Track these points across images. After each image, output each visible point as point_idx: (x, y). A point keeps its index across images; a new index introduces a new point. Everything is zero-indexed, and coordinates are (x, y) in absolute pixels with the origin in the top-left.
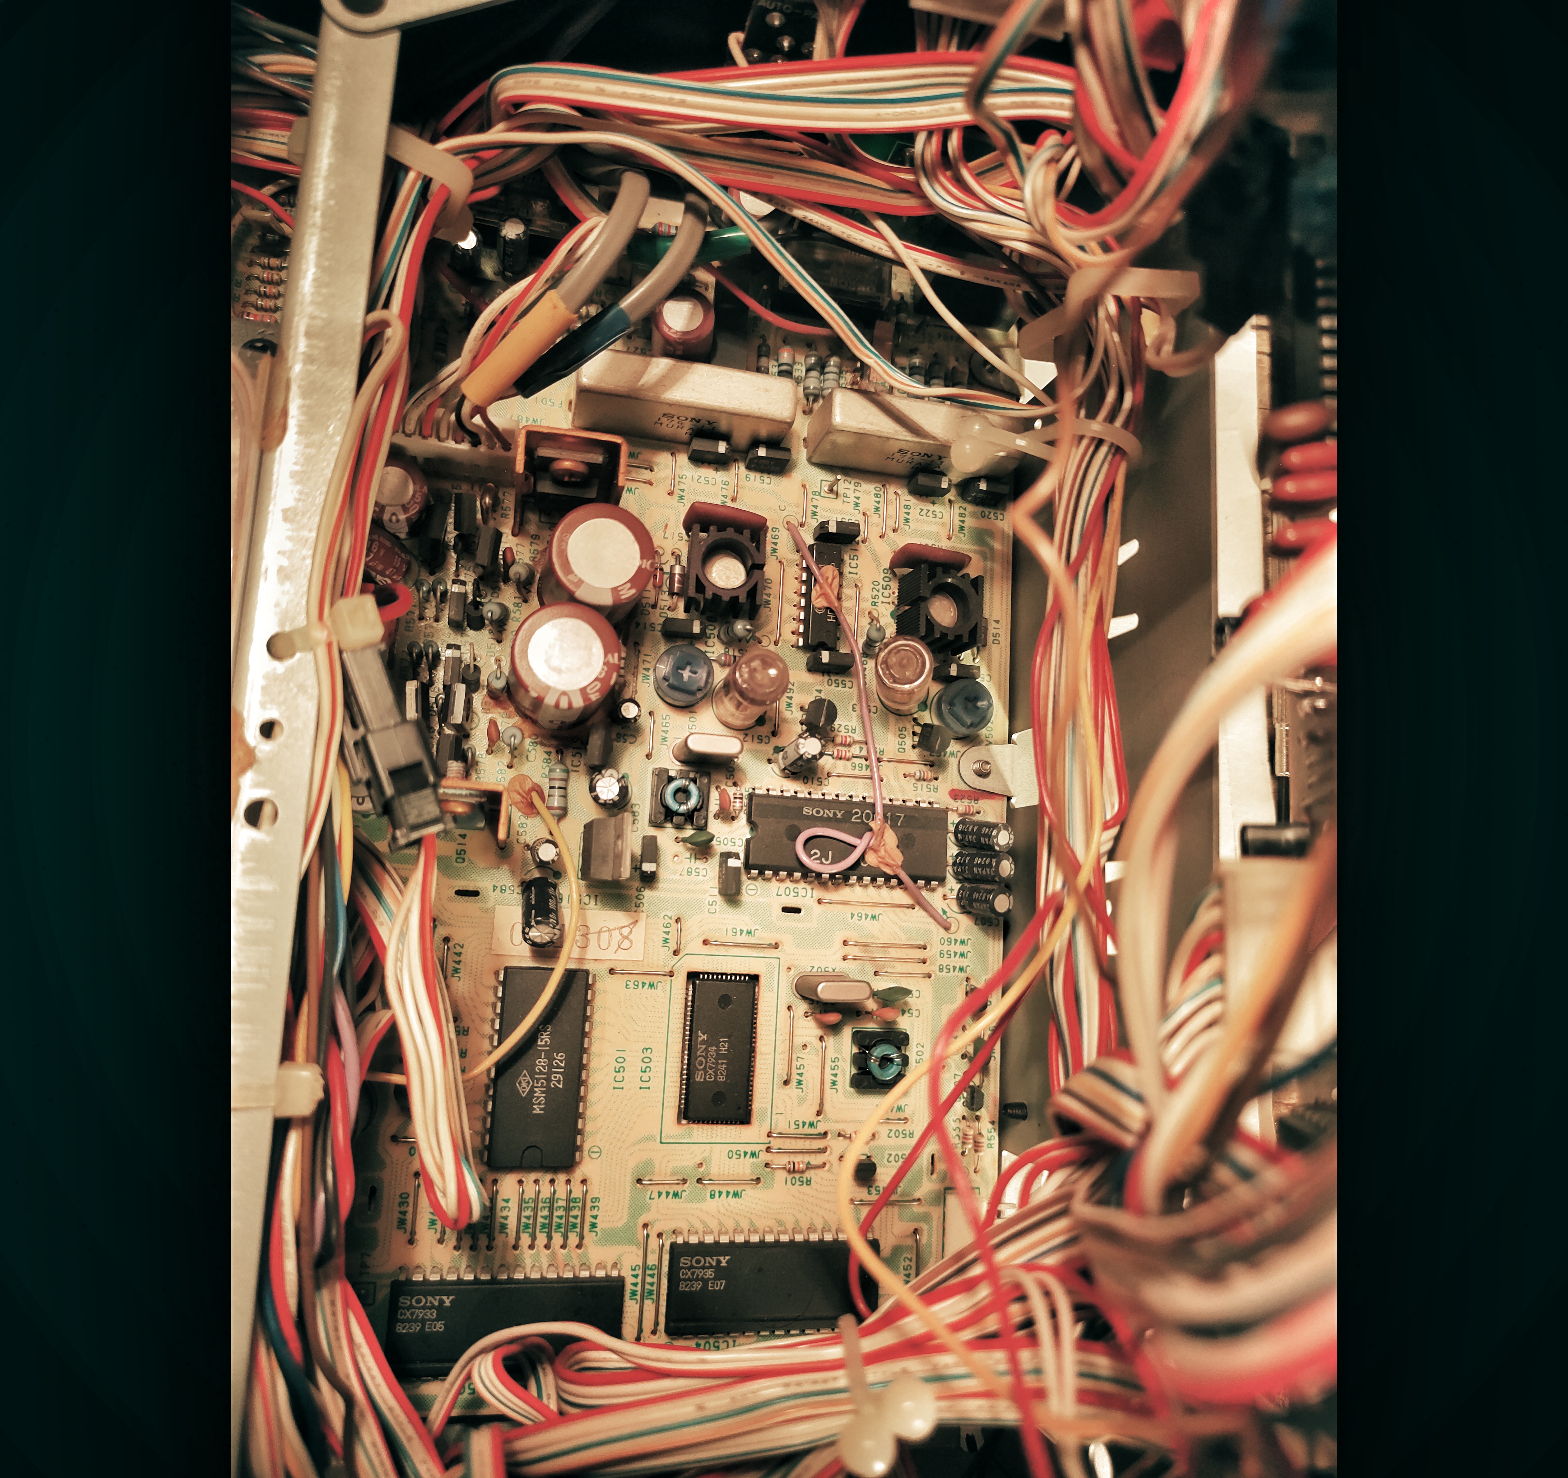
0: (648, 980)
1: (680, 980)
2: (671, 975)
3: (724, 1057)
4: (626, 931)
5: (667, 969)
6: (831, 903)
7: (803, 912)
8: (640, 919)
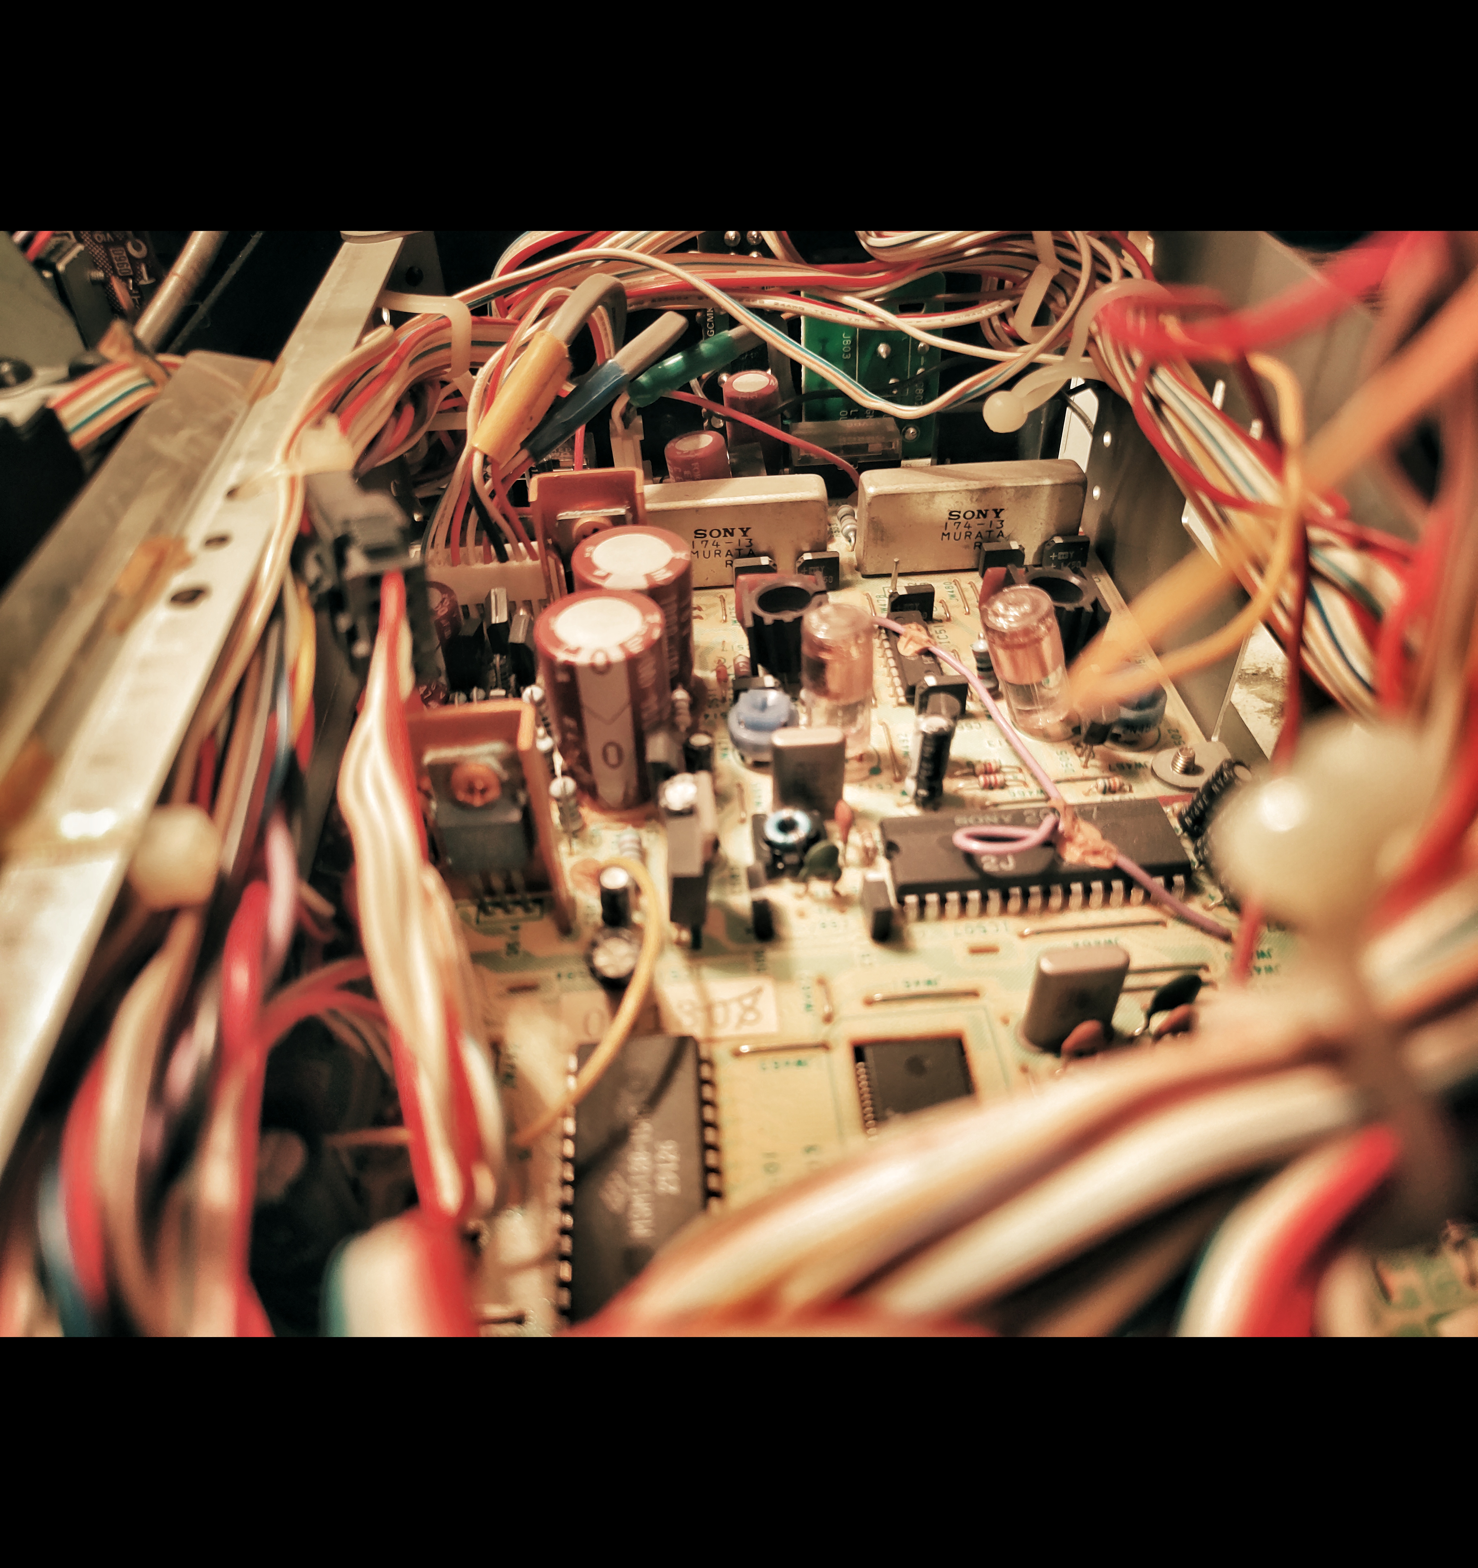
0: (793, 1057)
1: (843, 1057)
2: (824, 1046)
4: (748, 1002)
5: (819, 1039)
6: (1038, 933)
7: (1002, 952)
8: (766, 984)
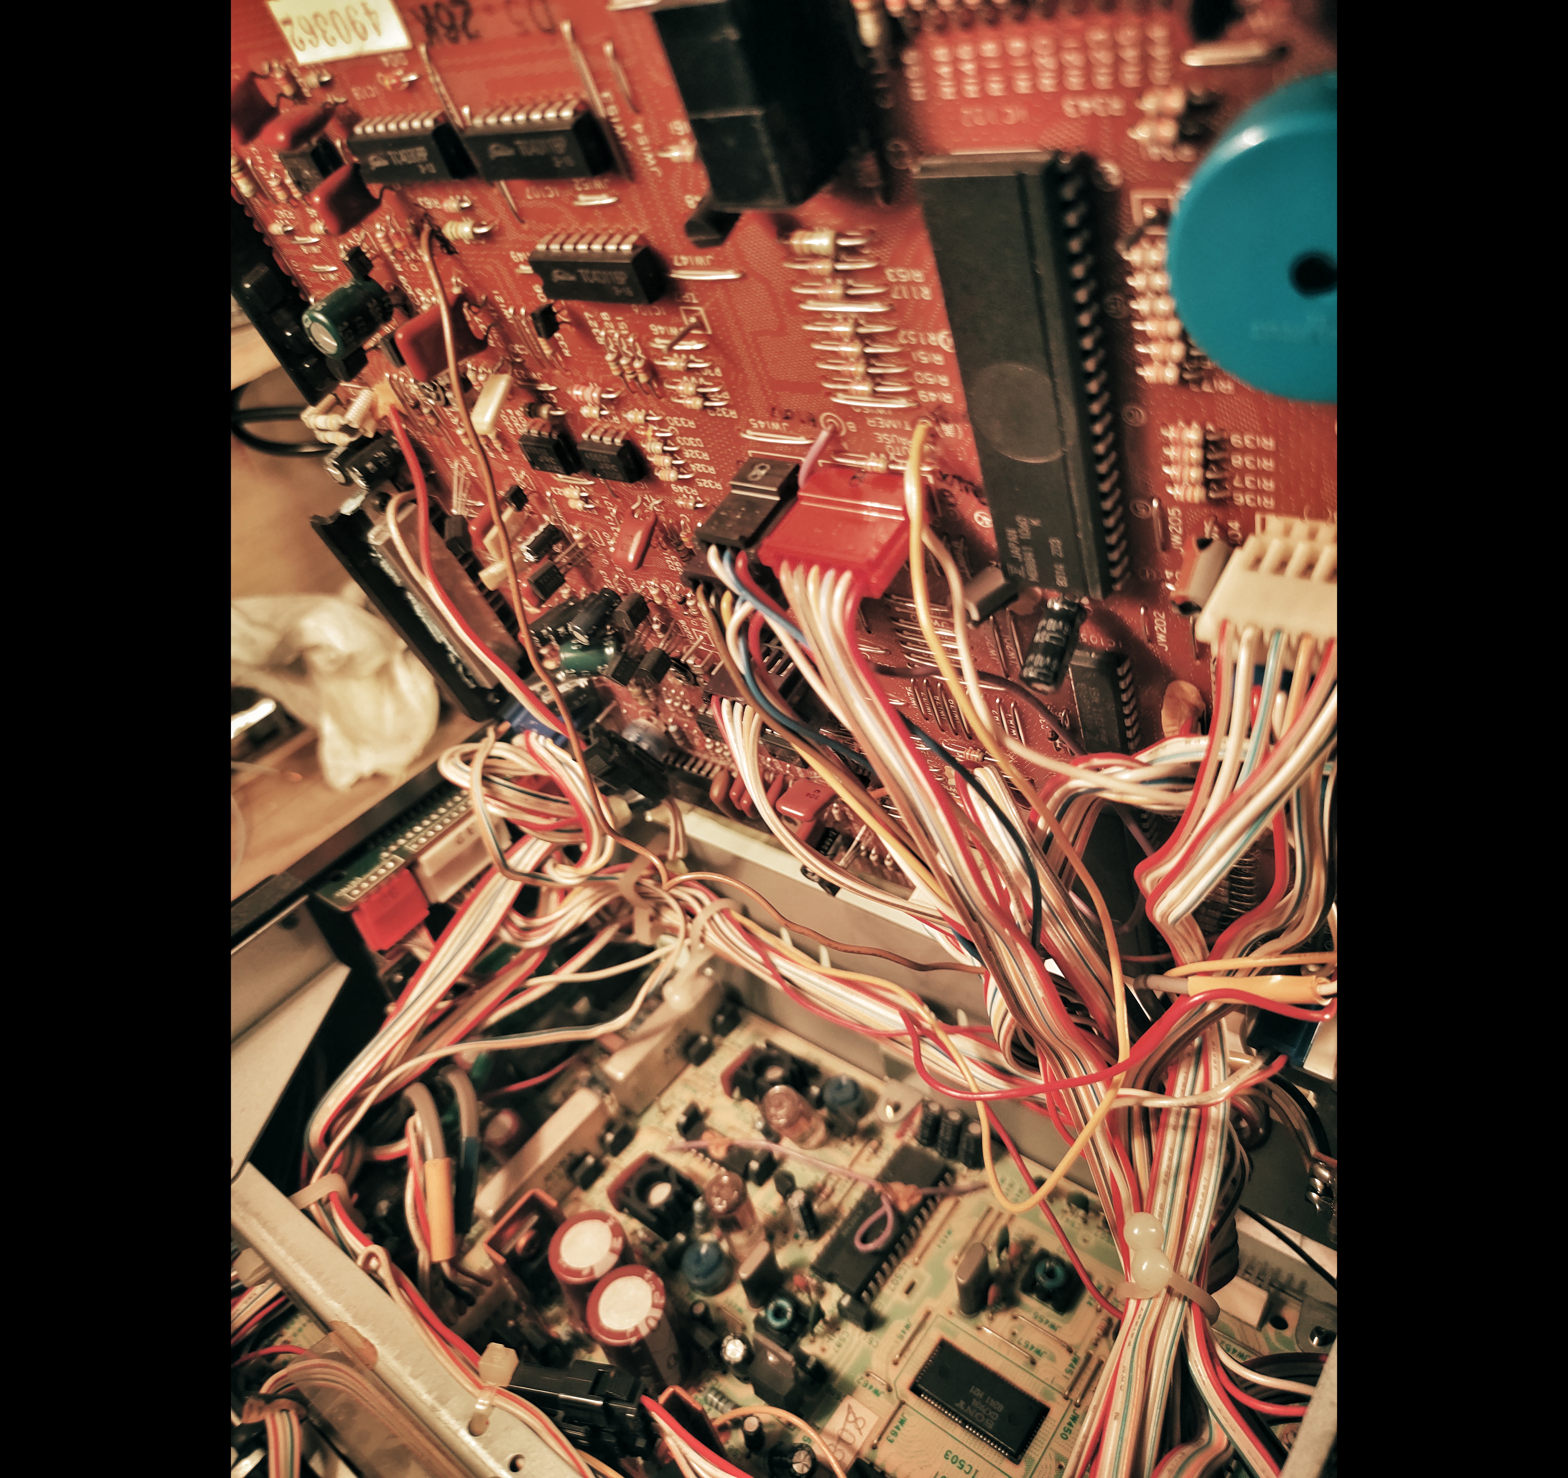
0: (896, 1422)
2: (902, 1403)
3: (985, 1397)
4: (851, 1418)
5: (897, 1403)
6: (920, 1257)
7: (917, 1281)
8: (848, 1401)
